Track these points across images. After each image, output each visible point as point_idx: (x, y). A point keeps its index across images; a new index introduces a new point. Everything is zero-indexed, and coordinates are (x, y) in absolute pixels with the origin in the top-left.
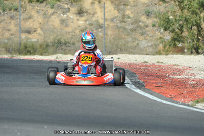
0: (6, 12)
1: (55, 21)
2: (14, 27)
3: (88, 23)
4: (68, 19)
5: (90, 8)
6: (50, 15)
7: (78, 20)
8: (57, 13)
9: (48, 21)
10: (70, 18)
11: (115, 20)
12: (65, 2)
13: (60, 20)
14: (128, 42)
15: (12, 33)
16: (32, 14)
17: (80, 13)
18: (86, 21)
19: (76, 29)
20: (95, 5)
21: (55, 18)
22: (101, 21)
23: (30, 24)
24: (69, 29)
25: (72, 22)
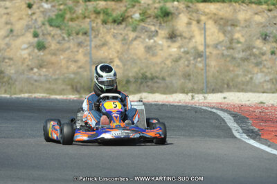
0: (71, 38)
1: (138, 48)
2: (82, 58)
3: (182, 50)
4: (155, 46)
5: (185, 29)
6: (132, 40)
7: (169, 46)
8: (140, 37)
9: (128, 48)
10: (158, 44)
11: (219, 47)
12: (152, 23)
13: (146, 47)
14: (237, 76)
15: (80, 64)
16: (107, 40)
17: (172, 37)
18: (180, 47)
19: (167, 59)
20: (193, 26)
21: (138, 45)
22: (201, 48)
23: (104, 53)
24: (158, 60)
25: (162, 50)
